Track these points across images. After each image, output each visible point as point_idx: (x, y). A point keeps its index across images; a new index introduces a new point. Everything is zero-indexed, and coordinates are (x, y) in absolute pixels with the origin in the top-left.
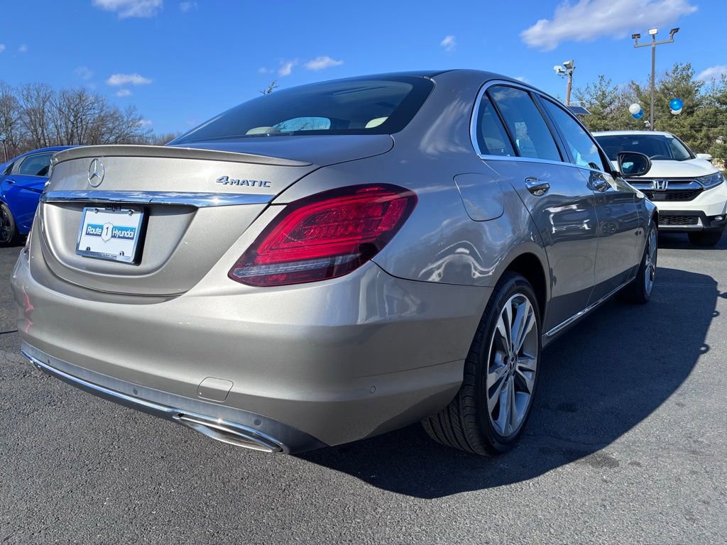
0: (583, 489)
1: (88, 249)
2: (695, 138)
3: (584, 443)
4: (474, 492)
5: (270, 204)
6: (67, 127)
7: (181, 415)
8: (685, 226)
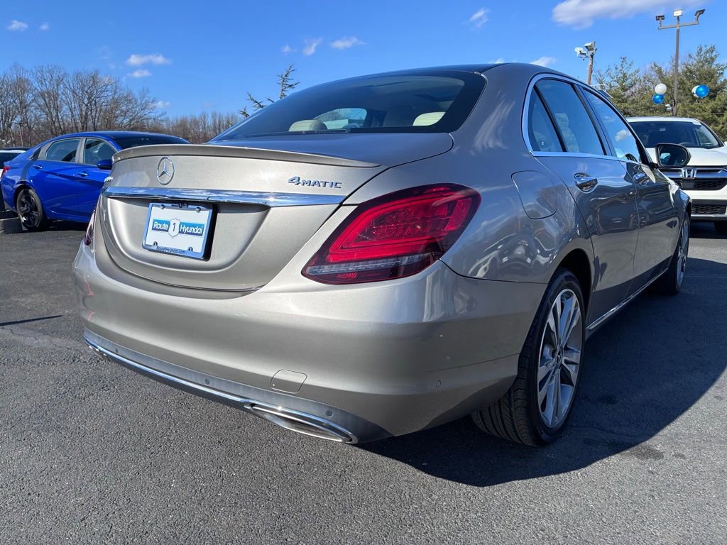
0: (631, 479)
1: (156, 243)
2: (716, 123)
3: (627, 435)
4: (525, 481)
5: (341, 205)
6: (81, 110)
7: (253, 405)
8: (713, 216)
